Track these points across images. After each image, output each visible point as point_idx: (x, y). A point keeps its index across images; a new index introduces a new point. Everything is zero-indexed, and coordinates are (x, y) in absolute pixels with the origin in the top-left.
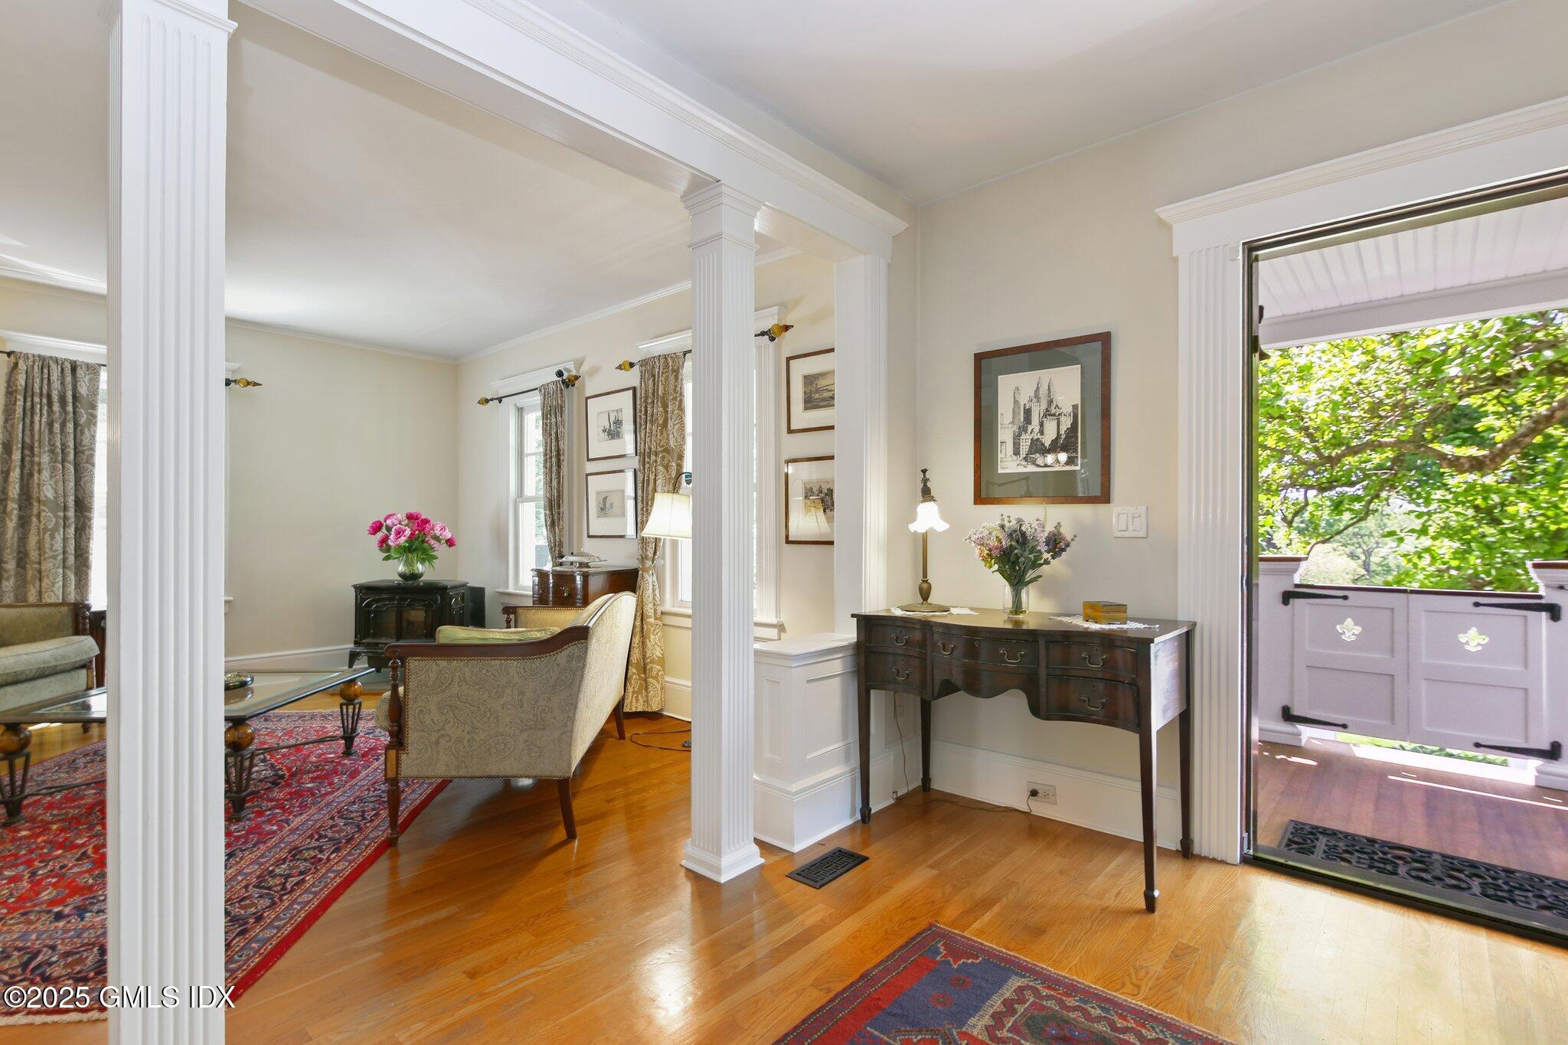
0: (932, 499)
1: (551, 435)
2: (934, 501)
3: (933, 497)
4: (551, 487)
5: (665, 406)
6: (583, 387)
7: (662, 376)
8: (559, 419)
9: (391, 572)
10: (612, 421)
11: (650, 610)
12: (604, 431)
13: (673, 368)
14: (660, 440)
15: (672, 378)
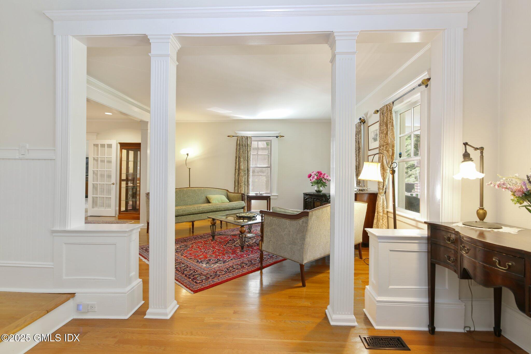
0: (471, 160)
1: (357, 142)
2: (472, 161)
3: (471, 159)
4: (357, 161)
5: (387, 126)
6: (368, 123)
7: (386, 114)
8: (359, 136)
9: (313, 189)
10: (375, 135)
11: (381, 210)
12: (373, 139)
13: (389, 109)
14: (385, 140)
15: (389, 113)
